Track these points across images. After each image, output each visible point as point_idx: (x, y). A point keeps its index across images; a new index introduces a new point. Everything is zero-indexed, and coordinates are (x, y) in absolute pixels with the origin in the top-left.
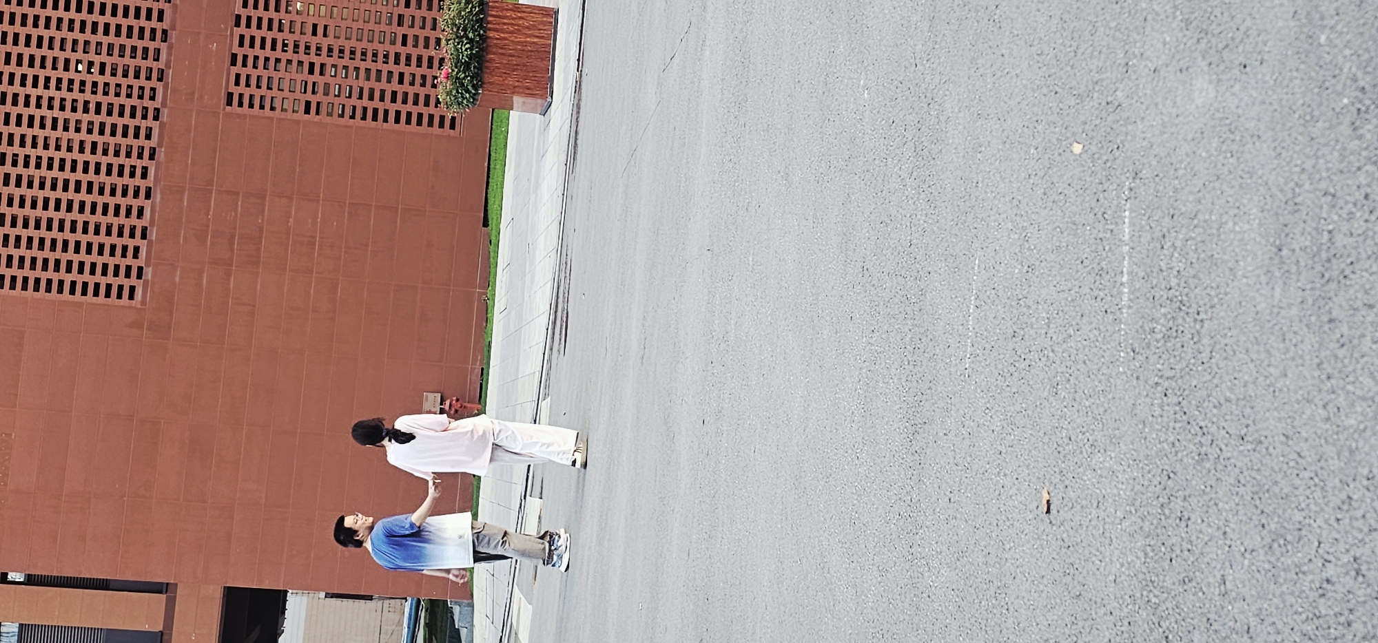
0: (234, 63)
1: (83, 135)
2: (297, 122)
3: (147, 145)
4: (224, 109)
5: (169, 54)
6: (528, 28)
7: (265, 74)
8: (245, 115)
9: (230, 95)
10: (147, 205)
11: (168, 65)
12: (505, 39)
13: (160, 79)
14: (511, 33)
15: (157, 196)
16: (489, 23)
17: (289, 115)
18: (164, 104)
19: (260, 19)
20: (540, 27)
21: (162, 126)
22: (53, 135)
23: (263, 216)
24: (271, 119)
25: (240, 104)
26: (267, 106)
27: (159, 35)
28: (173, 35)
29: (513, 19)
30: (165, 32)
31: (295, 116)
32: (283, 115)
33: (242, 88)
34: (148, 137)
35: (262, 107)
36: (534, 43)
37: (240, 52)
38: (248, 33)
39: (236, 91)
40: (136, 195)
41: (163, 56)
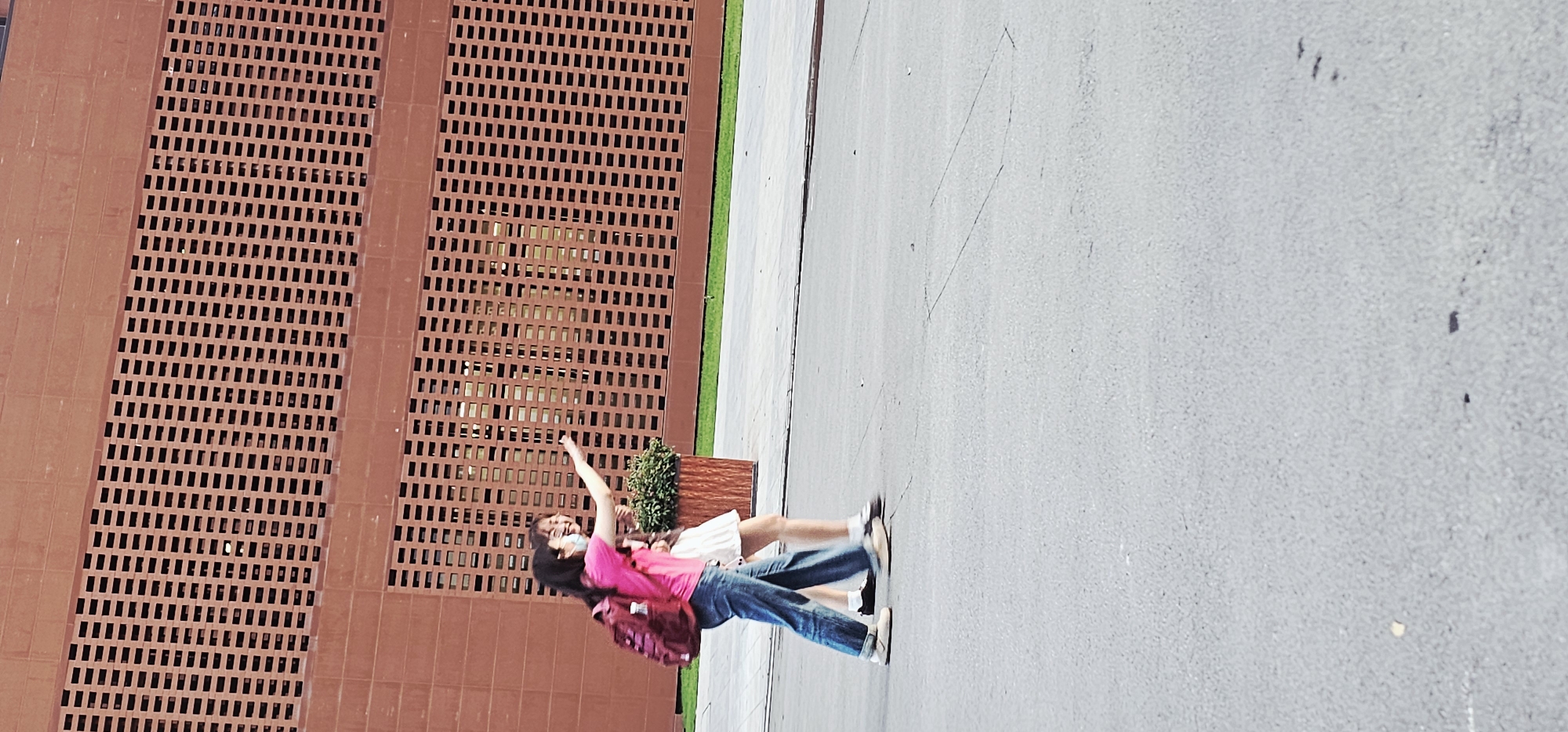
0: (397, 537)
1: (229, 625)
2: (467, 600)
3: (299, 633)
4: (386, 589)
5: (327, 530)
6: (725, 485)
7: (432, 548)
8: (409, 595)
9: (393, 573)
10: (297, 703)
11: (325, 542)
12: (699, 498)
13: (315, 559)
14: (706, 491)
15: (308, 692)
16: (680, 481)
17: (459, 593)
18: (319, 587)
19: (427, 487)
20: (738, 483)
21: (317, 611)
22: (196, 627)
23: (427, 710)
24: (437, 598)
25: (404, 583)
26: (434, 584)
27: (316, 509)
28: (331, 510)
29: (708, 475)
30: (322, 506)
31: (465, 594)
32: (452, 593)
33: (406, 565)
34: (301, 624)
35: (428, 585)
36: (730, 501)
37: (405, 525)
38: (414, 504)
39: (400, 568)
40: (285, 691)
41: (320, 533)
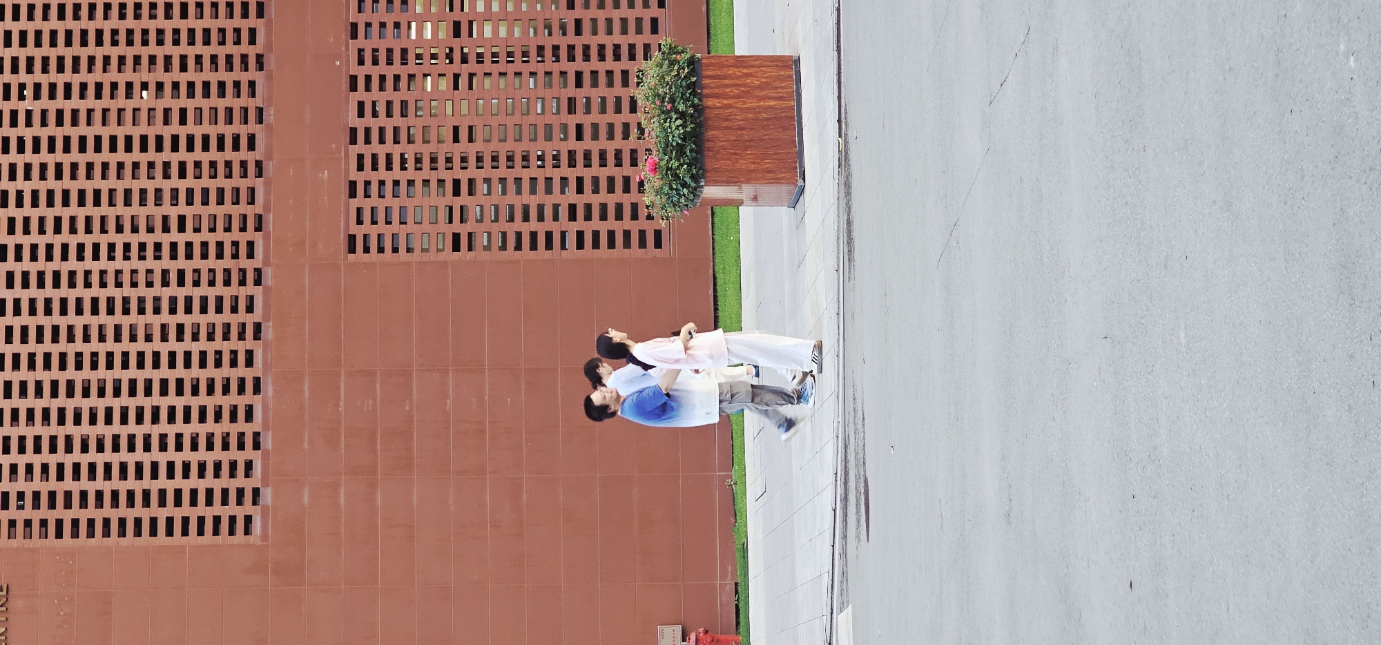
0: (353, 194)
1: (165, 317)
2: (444, 264)
3: (250, 320)
4: (346, 259)
5: (267, 193)
6: (760, 88)
7: (395, 204)
8: (374, 264)
9: (352, 239)
10: (257, 402)
11: (267, 208)
12: (729, 106)
13: (258, 229)
14: (737, 97)
15: (268, 388)
16: (702, 87)
17: (433, 256)
18: (266, 261)
19: (382, 130)
20: (777, 84)
21: (267, 292)
22: (126, 321)
23: (411, 400)
24: (409, 264)
25: (367, 250)
26: (403, 248)
27: (251, 169)
28: (269, 167)
29: (738, 77)
30: (259, 164)
31: (441, 257)
32: (425, 257)
33: (367, 227)
34: (250, 309)
35: (395, 250)
36: (770, 107)
37: (360, 178)
38: (367, 151)
39: (359, 232)
40: (241, 390)
41: (260, 197)
